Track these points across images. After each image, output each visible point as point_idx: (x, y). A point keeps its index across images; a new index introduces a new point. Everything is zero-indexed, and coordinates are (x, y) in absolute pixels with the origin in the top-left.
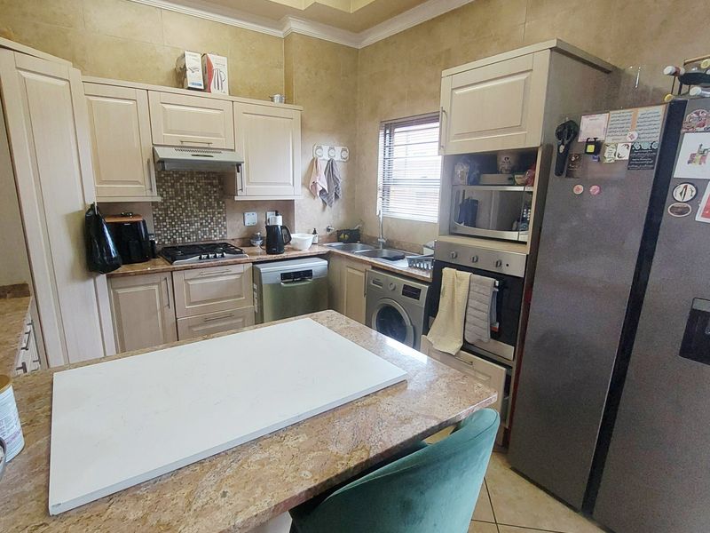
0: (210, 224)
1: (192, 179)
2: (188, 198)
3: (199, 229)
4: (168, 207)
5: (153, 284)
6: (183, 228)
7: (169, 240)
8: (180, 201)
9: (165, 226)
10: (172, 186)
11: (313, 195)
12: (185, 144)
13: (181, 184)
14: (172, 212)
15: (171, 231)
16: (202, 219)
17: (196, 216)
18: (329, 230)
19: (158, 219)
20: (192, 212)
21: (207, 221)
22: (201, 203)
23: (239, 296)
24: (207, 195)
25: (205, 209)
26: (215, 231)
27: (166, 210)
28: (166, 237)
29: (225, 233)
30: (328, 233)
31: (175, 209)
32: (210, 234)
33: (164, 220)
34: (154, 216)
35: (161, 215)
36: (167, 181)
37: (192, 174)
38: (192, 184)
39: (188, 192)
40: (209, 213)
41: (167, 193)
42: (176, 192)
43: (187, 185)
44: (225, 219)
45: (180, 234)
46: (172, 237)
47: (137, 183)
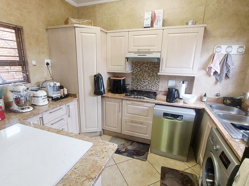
0: (152, 83)
1: (148, 64)
2: (145, 72)
3: (147, 85)
4: (137, 75)
5: (116, 102)
6: (141, 84)
7: (136, 87)
8: (141, 73)
9: (135, 82)
10: (140, 67)
11: (208, 74)
12: (139, 51)
13: (143, 67)
14: (138, 77)
15: (137, 84)
16: (149, 81)
17: (147, 80)
18: (217, 96)
19: (133, 79)
20: (146, 78)
21: (151, 82)
22: (150, 74)
23: (147, 117)
24: (153, 71)
25: (151, 77)
26: (154, 86)
27: (136, 76)
28: (135, 86)
29: (158, 88)
30: (217, 97)
31: (139, 76)
32: (152, 87)
33: (135, 80)
34: (132, 78)
35: (134, 78)
36: (138, 65)
37: (148, 63)
38: (147, 67)
39: (145, 70)
40: (152, 79)
41: (138, 70)
42: (141, 70)
43: (145, 67)
44: (159, 82)
45: (140, 86)
46: (137, 86)
47: (122, 66)
